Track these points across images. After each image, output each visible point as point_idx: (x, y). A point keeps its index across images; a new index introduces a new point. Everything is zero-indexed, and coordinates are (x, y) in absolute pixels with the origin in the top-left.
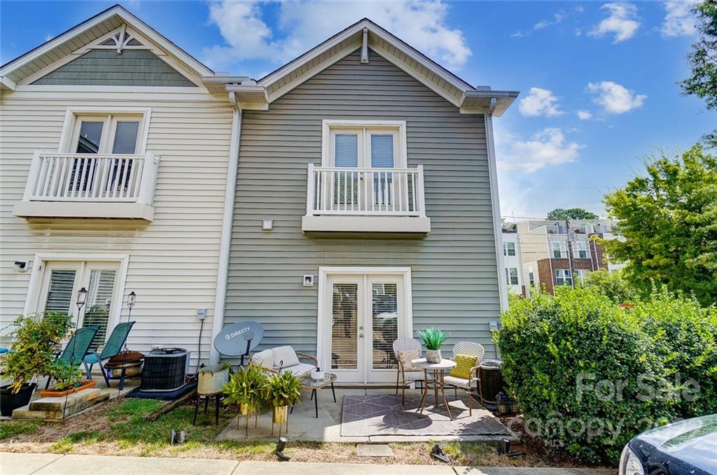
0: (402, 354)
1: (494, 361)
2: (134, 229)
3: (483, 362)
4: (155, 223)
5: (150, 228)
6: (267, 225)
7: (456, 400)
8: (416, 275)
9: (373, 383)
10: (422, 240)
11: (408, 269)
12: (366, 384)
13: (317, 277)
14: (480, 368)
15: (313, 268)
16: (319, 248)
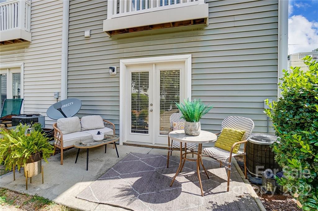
0: (175, 125)
1: (264, 136)
2: (24, 48)
3: (251, 136)
4: (33, 42)
5: (31, 46)
6: (87, 34)
7: (221, 167)
8: (196, 61)
9: (159, 144)
10: (203, 30)
11: (189, 56)
12: (153, 145)
13: (118, 68)
14: (248, 141)
15: (116, 61)
16: (120, 46)
